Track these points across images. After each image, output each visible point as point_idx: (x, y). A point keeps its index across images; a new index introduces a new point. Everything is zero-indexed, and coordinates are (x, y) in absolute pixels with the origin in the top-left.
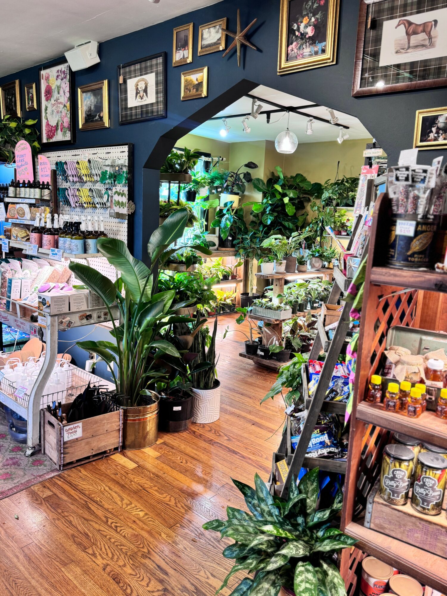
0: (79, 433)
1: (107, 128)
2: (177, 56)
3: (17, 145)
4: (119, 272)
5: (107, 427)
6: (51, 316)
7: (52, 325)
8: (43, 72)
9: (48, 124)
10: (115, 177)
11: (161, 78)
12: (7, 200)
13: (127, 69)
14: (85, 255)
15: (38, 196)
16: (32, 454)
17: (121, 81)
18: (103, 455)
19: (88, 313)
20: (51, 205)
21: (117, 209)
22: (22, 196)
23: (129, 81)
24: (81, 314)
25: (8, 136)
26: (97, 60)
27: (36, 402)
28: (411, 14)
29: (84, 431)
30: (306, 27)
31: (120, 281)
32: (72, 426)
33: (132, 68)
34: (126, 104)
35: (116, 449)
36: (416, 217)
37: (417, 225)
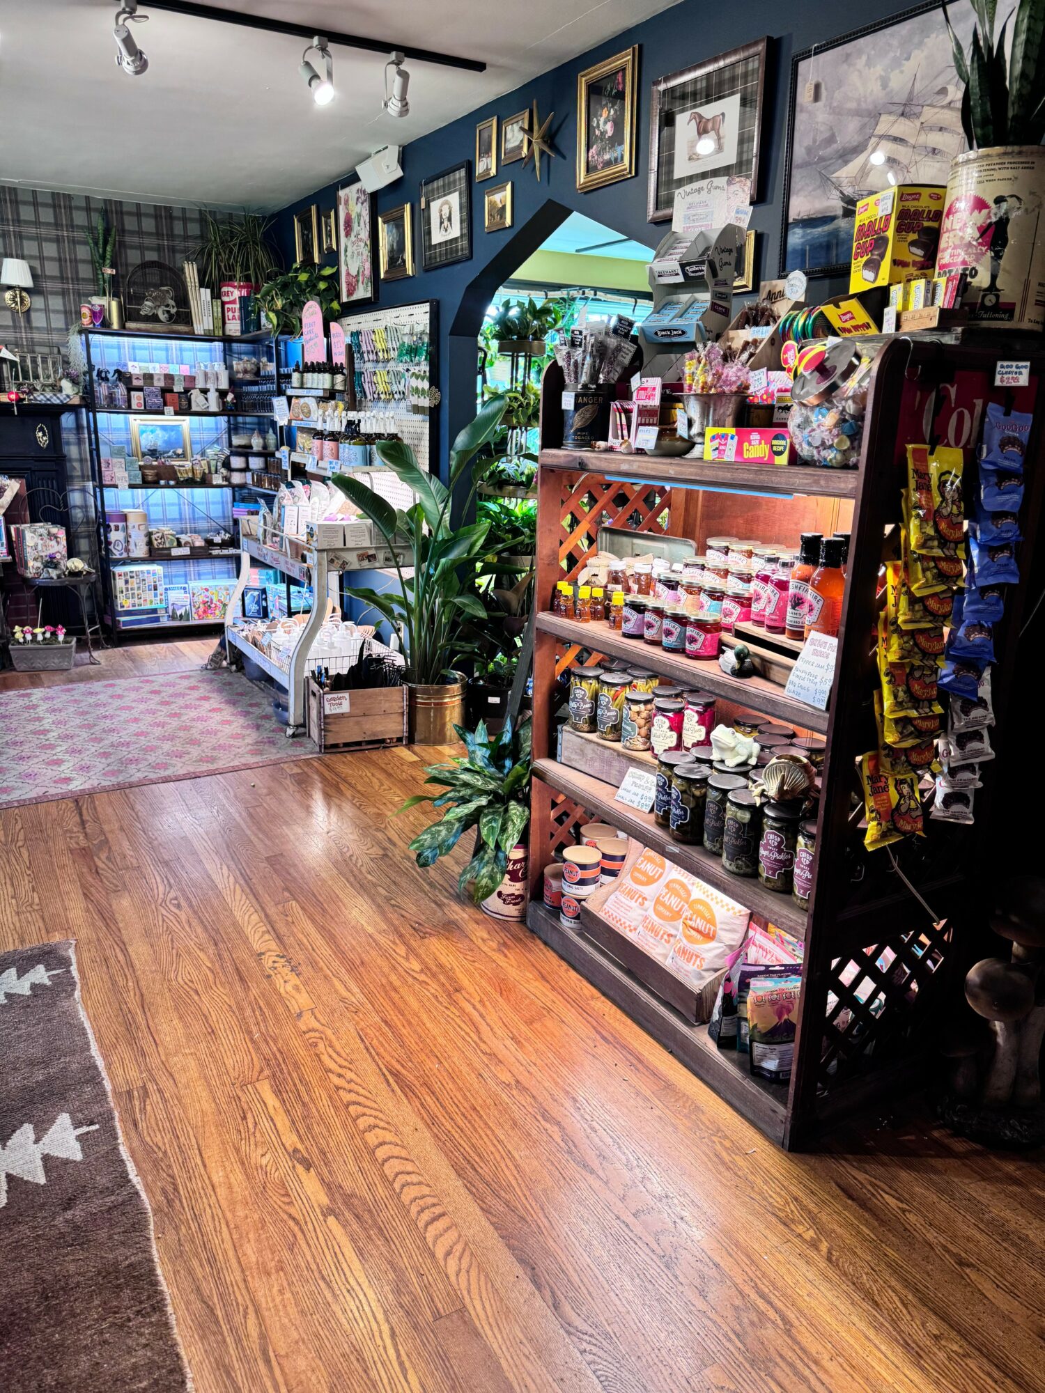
0: (345, 707)
1: (409, 277)
2: (480, 168)
3: (306, 308)
4: (418, 496)
5: (386, 706)
6: (319, 551)
7: (320, 564)
8: (342, 193)
9: (348, 274)
10: (413, 351)
11: (464, 200)
12: (290, 392)
13: (430, 187)
14: (367, 468)
15: (327, 386)
16: (294, 736)
17: (423, 206)
18: (379, 744)
19: (371, 552)
20: (347, 398)
21: (414, 400)
22: (309, 385)
23: (432, 204)
24: (360, 552)
25: (295, 296)
26: (399, 173)
27: (299, 668)
28: (701, 105)
29: (352, 704)
30: (605, 123)
31: (419, 509)
32: (335, 696)
33: (435, 184)
34: (430, 239)
35: (400, 740)
36: (575, 387)
37: (577, 396)
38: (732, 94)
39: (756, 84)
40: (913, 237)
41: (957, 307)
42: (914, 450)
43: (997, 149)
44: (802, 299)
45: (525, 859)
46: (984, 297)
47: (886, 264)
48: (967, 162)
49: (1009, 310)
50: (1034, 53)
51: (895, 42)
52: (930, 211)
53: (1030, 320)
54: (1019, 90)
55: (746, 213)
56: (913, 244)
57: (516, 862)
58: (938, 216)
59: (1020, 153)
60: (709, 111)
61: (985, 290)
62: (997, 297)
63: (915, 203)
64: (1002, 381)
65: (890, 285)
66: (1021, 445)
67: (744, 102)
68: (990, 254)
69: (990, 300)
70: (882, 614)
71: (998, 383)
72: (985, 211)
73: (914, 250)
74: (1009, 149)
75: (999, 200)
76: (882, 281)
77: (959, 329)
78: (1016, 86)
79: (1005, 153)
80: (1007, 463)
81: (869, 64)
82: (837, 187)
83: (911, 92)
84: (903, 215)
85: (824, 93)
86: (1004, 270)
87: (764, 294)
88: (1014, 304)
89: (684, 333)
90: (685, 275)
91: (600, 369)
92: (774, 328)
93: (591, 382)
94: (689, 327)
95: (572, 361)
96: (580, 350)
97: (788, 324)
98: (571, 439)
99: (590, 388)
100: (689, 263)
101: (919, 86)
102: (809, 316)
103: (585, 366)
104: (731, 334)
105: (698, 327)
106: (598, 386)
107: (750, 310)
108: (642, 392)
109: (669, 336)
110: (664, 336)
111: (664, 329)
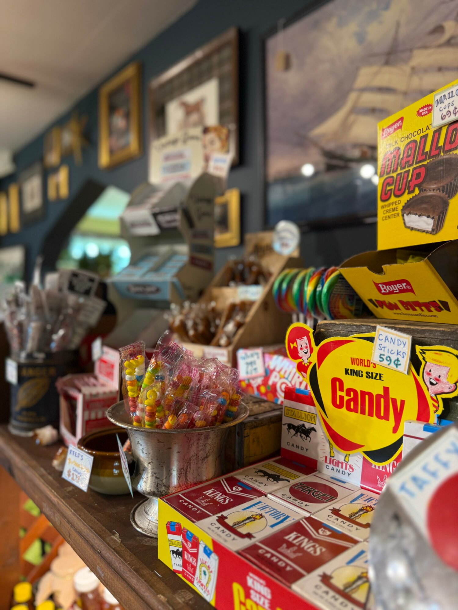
36: (19, 356)
37: (20, 368)
39: (229, 68)
44: (296, 254)
55: (224, 162)
60: (191, 97)
67: (221, 84)
81: (341, 24)
82: (315, 144)
83: (395, 39)
85: (294, 61)
87: (249, 248)
90: (159, 226)
91: (54, 331)
92: (267, 288)
93: (39, 350)
94: (164, 283)
95: (15, 323)
96: (24, 310)
97: (284, 286)
98: (16, 419)
99: (36, 358)
100: (162, 213)
101: (403, 31)
102: (321, 281)
103: (32, 328)
104: (216, 291)
105: (173, 284)
106: (49, 355)
107: (236, 263)
108: (103, 365)
109: (143, 292)
110: (137, 293)
111: (136, 285)
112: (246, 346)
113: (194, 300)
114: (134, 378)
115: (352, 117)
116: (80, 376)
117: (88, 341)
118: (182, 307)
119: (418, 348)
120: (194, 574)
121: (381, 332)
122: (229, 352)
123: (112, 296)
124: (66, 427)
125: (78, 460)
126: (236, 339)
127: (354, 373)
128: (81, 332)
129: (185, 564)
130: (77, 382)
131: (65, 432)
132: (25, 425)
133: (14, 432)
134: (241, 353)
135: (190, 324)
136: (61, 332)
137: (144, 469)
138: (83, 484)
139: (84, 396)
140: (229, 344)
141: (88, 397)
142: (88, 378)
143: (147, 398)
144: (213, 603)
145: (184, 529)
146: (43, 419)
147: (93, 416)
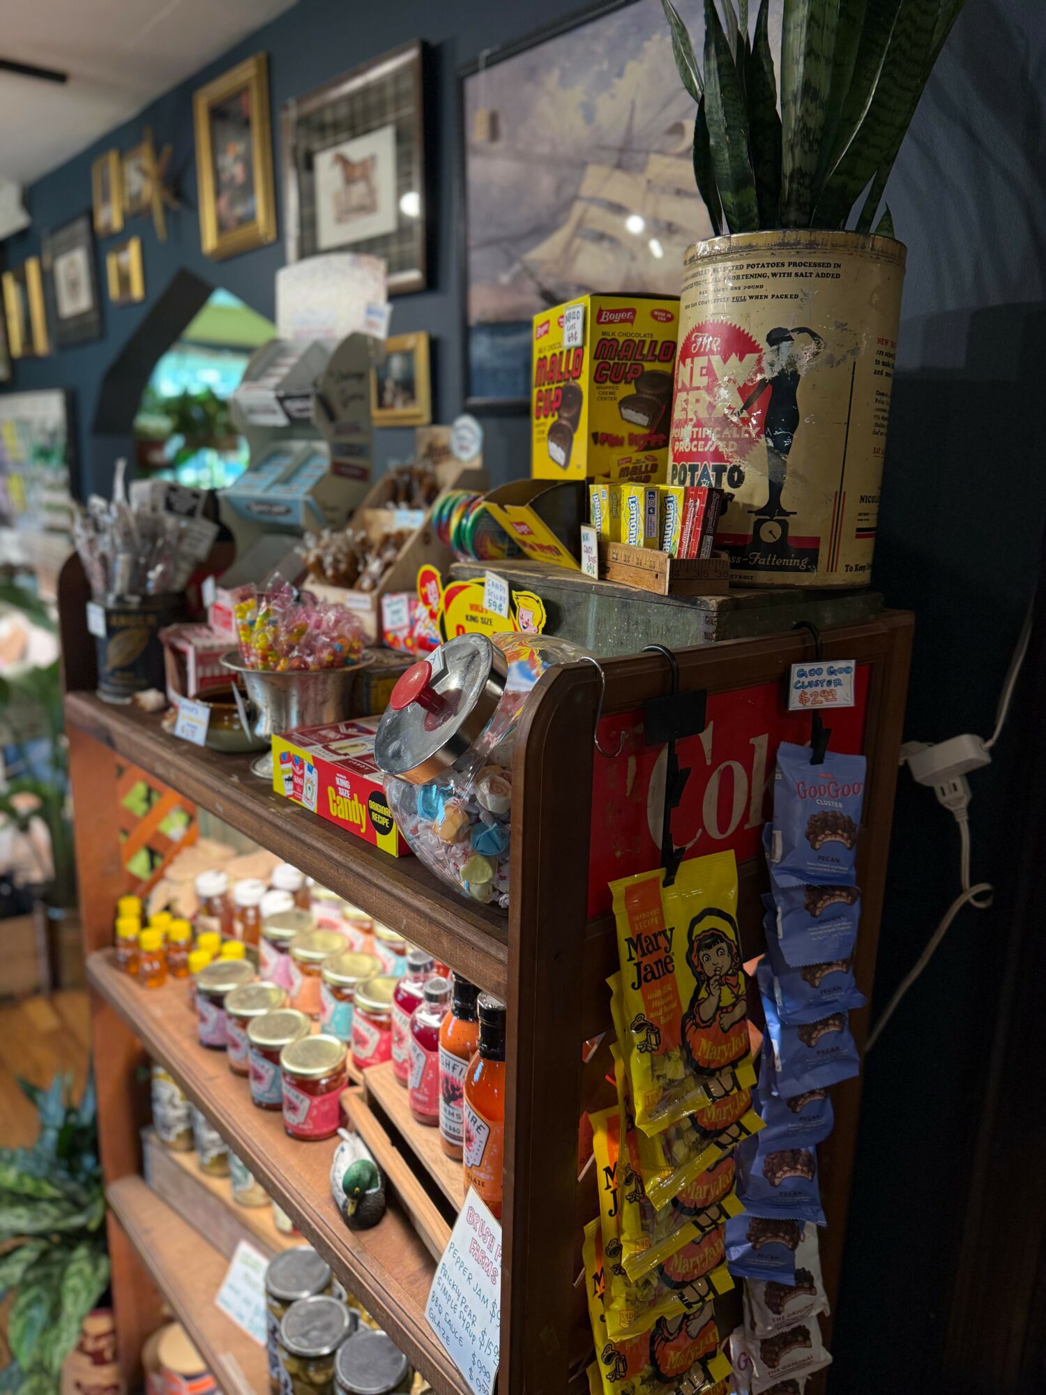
1: (42, 357)
2: (101, 219)
23: (57, 263)
26: (23, 219)
28: (345, 141)
30: (234, 163)
34: (60, 310)
36: (104, 598)
37: (108, 614)
38: (382, 126)
39: (411, 110)
40: (627, 390)
41: (705, 555)
42: (630, 892)
43: (766, 237)
44: (477, 463)
45: (113, 1332)
46: (758, 524)
47: (581, 439)
48: (712, 258)
49: (809, 552)
50: (828, 45)
51: (599, 48)
52: (654, 343)
53: (848, 568)
54: (801, 119)
55: (380, 314)
56: (626, 403)
57: (98, 1337)
58: (668, 351)
59: (811, 245)
60: (356, 150)
61: (760, 512)
62: (784, 525)
63: (626, 327)
64: (802, 699)
65: (591, 480)
66: (848, 826)
67: (400, 138)
68: (765, 443)
69: (771, 531)
70: (590, 1228)
71: (795, 704)
72: (751, 358)
73: (629, 413)
74: (791, 235)
75: (776, 337)
76: (577, 472)
77: (713, 602)
78: (796, 110)
79: (783, 245)
80: (825, 868)
81: (564, 82)
82: (531, 274)
83: (629, 129)
84: (604, 349)
85: (504, 127)
86: (794, 473)
87: (422, 448)
88: (817, 540)
89: (288, 511)
90: (288, 415)
91: (149, 567)
92: (428, 515)
93: (132, 591)
94: (295, 501)
95: (96, 555)
96: (106, 538)
97: (445, 512)
98: (106, 682)
99: (128, 603)
100: (289, 397)
101: (640, 119)
102: (465, 515)
103: (121, 564)
104: (369, 514)
105: (307, 504)
106: (146, 599)
107: (401, 472)
108: (218, 612)
109: (269, 513)
110: (261, 513)
111: (260, 502)
112: (394, 591)
113: (338, 527)
114: (246, 622)
115: (578, 242)
116: (189, 625)
117: (196, 580)
118: (319, 537)
119: (514, 593)
120: (302, 793)
121: (489, 578)
122: (373, 599)
123: (226, 516)
124: (175, 689)
125: (192, 715)
126: (382, 582)
127: (474, 619)
128: (186, 568)
129: (296, 786)
130: (185, 633)
131: (173, 695)
132: (120, 689)
133: (107, 699)
134: (387, 601)
135: (328, 560)
136: (159, 568)
137: (261, 713)
138: (199, 736)
139: (196, 648)
140: (374, 585)
141: (200, 651)
142: (200, 628)
143: (258, 642)
144: (316, 811)
145: (294, 755)
146: (143, 682)
147: (208, 673)
